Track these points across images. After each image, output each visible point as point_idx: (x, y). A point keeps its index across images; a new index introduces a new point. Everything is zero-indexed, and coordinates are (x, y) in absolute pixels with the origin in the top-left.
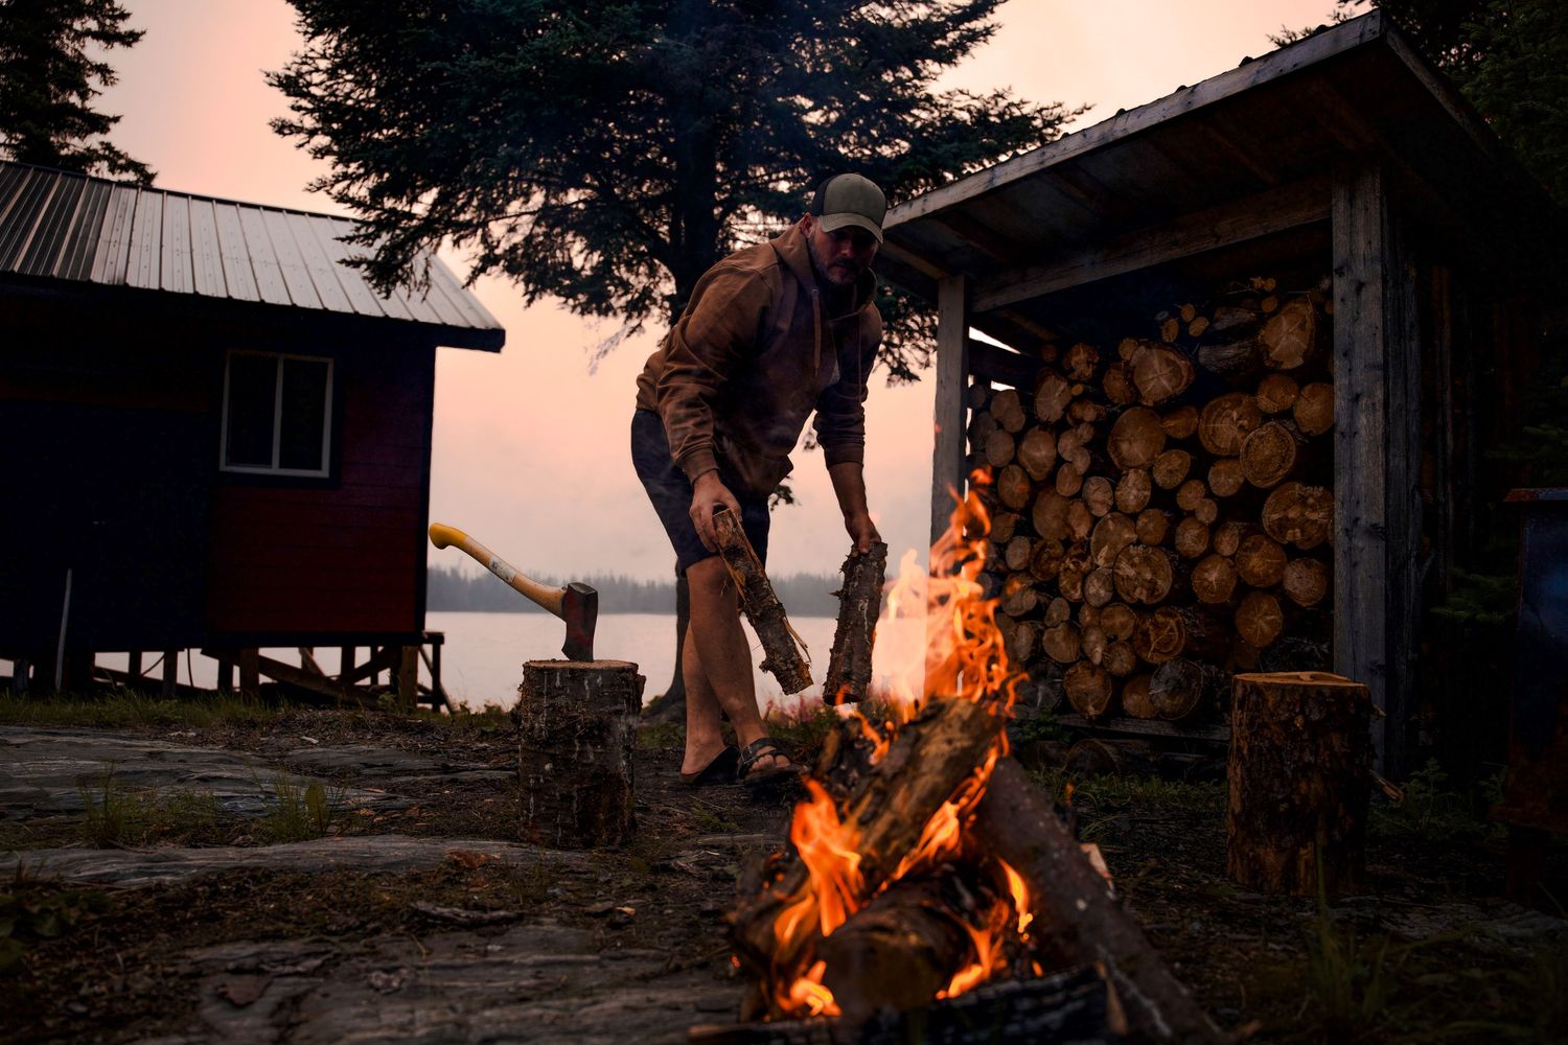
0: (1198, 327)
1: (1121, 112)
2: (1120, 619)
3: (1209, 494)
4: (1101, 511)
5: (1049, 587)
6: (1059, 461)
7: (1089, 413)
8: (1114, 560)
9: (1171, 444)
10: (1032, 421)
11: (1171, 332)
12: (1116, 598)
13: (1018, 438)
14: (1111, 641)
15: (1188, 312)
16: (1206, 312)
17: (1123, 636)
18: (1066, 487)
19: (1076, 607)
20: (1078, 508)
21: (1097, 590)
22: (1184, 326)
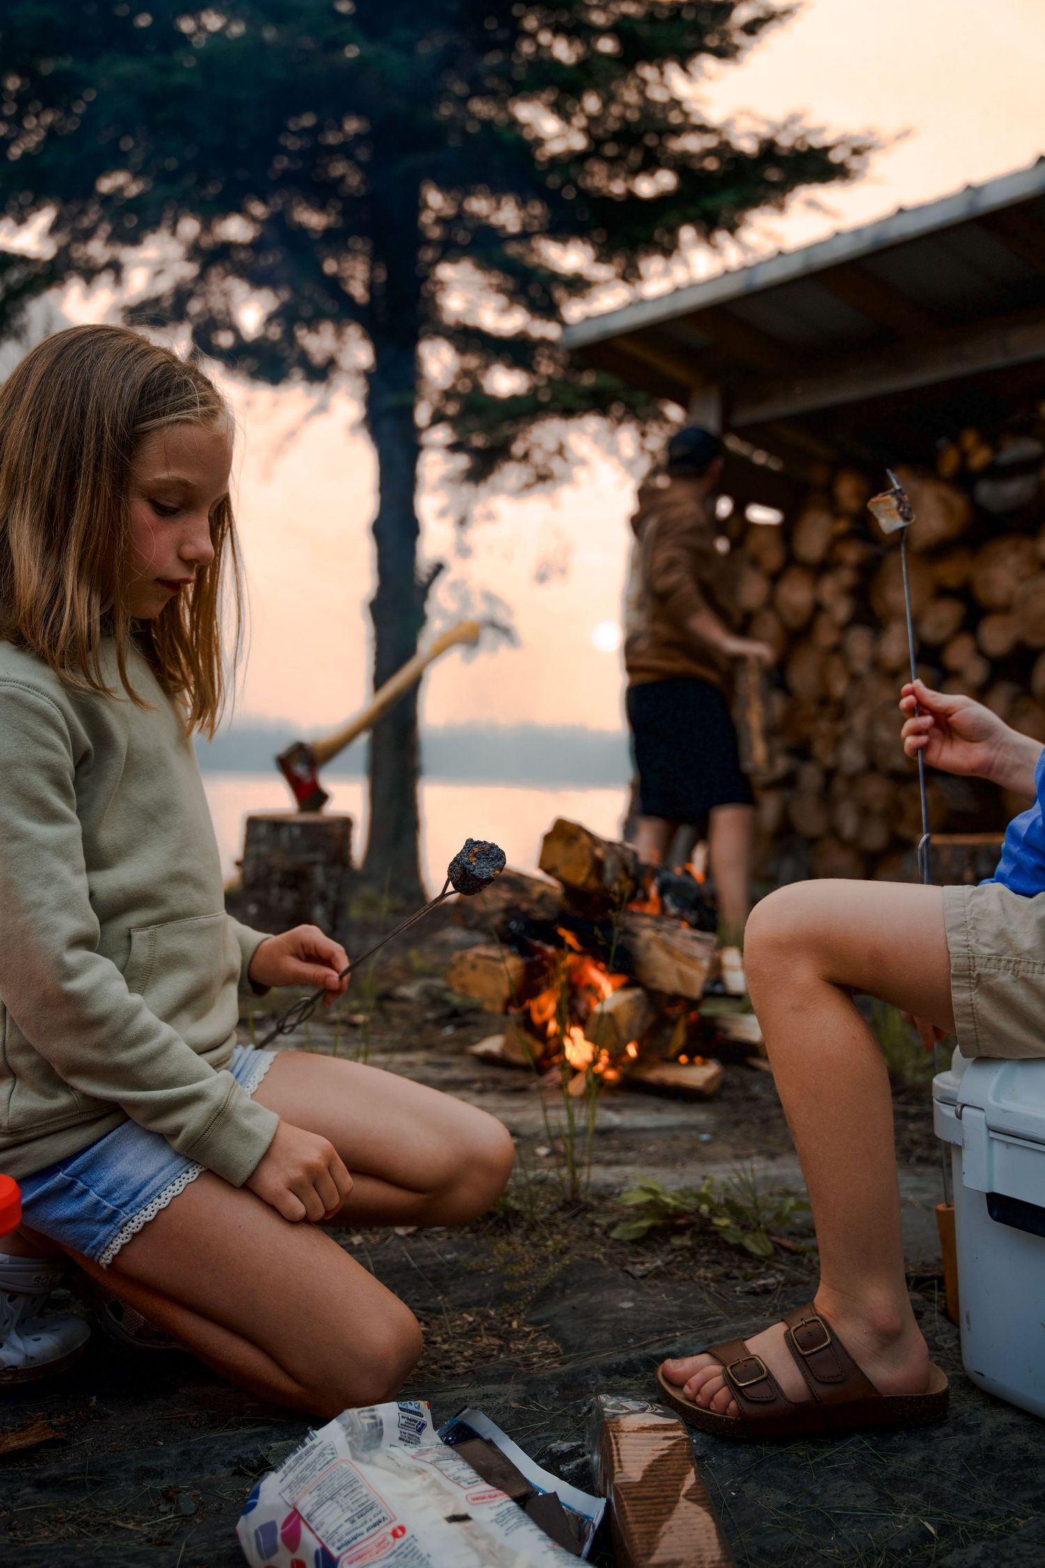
0: (980, 458)
1: (901, 211)
2: (876, 790)
3: (980, 652)
4: (860, 666)
5: (802, 751)
6: (818, 609)
7: (852, 554)
8: (870, 724)
9: (942, 593)
10: (791, 560)
11: (949, 462)
12: (872, 766)
13: (775, 578)
14: (864, 812)
15: (970, 439)
16: (992, 440)
17: (878, 806)
18: (825, 636)
19: (830, 774)
20: (836, 663)
21: (852, 757)
22: (964, 456)
